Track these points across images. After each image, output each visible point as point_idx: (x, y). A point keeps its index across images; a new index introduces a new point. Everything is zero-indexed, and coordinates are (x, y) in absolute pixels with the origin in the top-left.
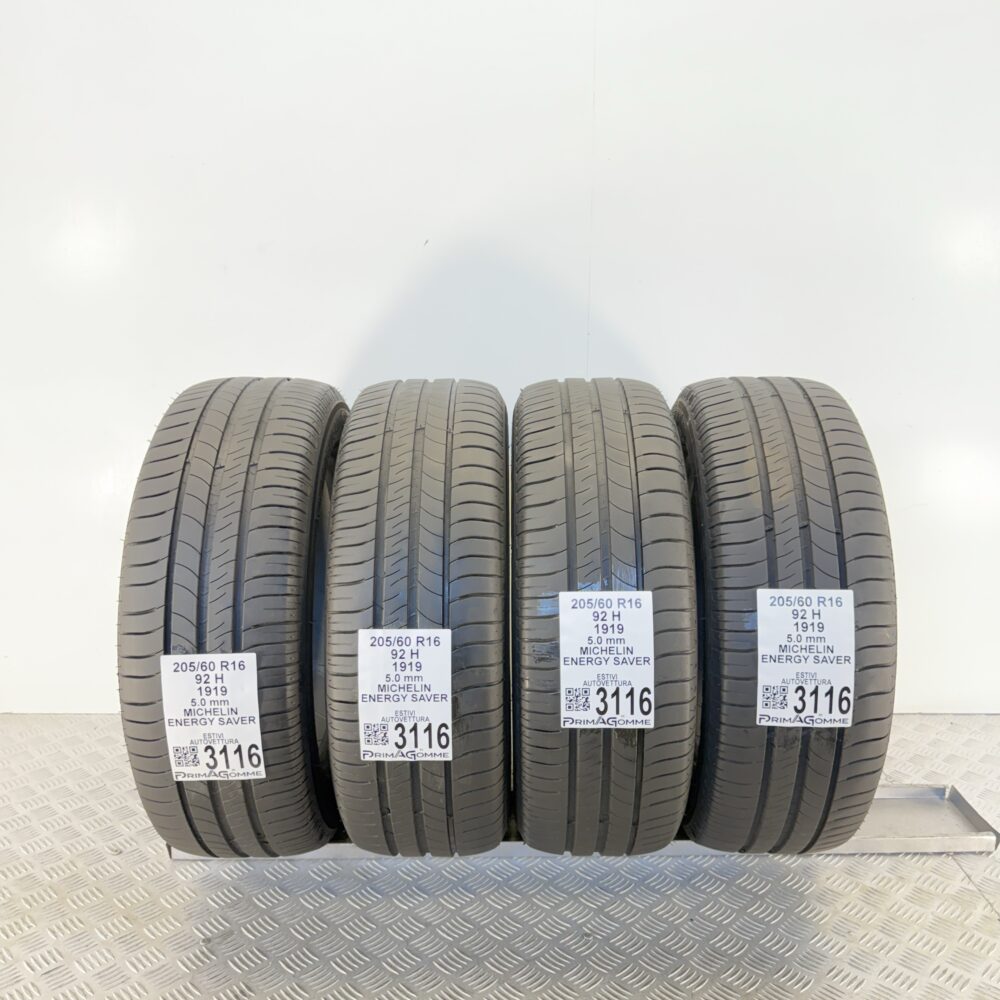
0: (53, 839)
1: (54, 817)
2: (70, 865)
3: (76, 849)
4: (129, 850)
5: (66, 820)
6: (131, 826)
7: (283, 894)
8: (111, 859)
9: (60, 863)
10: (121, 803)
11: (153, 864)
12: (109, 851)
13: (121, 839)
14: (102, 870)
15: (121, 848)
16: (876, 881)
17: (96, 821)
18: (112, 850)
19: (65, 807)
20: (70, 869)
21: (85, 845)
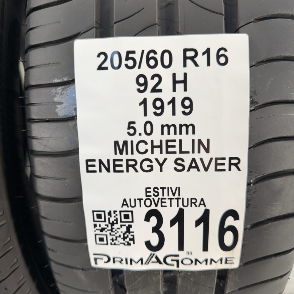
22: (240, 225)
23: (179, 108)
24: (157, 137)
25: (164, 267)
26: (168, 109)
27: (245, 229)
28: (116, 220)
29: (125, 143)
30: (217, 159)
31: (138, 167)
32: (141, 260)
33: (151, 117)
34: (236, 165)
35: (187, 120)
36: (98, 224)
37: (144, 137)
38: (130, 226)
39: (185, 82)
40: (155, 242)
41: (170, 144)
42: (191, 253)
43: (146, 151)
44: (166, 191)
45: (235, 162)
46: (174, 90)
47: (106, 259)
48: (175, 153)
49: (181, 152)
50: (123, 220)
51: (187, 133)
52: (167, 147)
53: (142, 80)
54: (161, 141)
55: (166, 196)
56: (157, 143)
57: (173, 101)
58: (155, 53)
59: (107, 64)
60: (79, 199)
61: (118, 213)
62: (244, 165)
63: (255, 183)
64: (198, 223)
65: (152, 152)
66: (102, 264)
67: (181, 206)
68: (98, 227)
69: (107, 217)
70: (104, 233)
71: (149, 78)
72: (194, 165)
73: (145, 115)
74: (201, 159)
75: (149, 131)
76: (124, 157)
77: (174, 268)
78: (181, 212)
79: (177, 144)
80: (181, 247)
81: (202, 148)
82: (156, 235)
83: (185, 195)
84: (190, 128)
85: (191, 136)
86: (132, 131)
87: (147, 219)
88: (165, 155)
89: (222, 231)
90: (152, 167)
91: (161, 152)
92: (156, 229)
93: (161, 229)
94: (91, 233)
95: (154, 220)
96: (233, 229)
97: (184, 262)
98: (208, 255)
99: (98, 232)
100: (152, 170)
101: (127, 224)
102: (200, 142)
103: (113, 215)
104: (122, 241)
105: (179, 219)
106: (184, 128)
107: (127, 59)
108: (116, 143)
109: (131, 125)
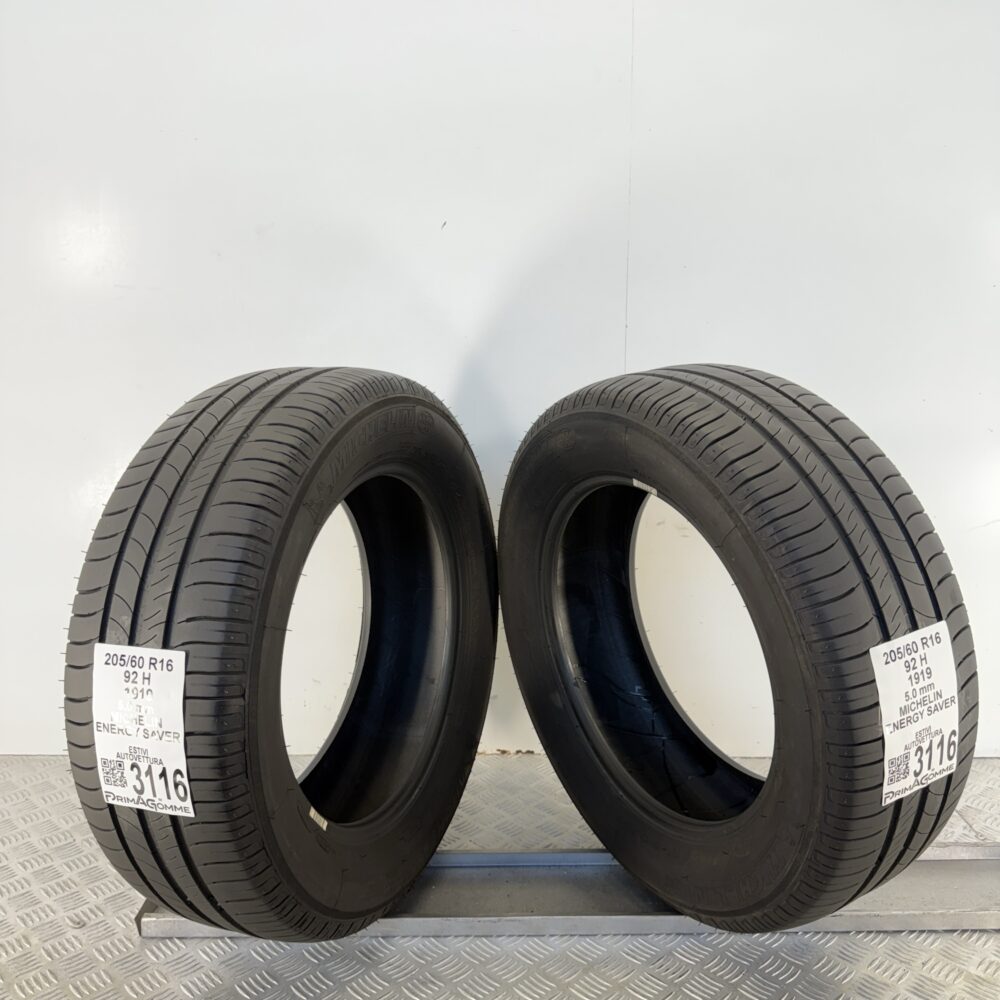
0: (7, 908)
1: (12, 880)
2: (23, 941)
3: (32, 921)
4: (92, 923)
5: (25, 884)
6: (99, 892)
7: (271, 980)
8: (71, 933)
9: (11, 938)
10: (90, 862)
11: (120, 940)
12: (71, 924)
13: (85, 908)
14: (60, 948)
15: (85, 919)
16: (983, 967)
17: (58, 884)
18: (74, 922)
19: (25, 868)
20: (21, 947)
21: (43, 915)
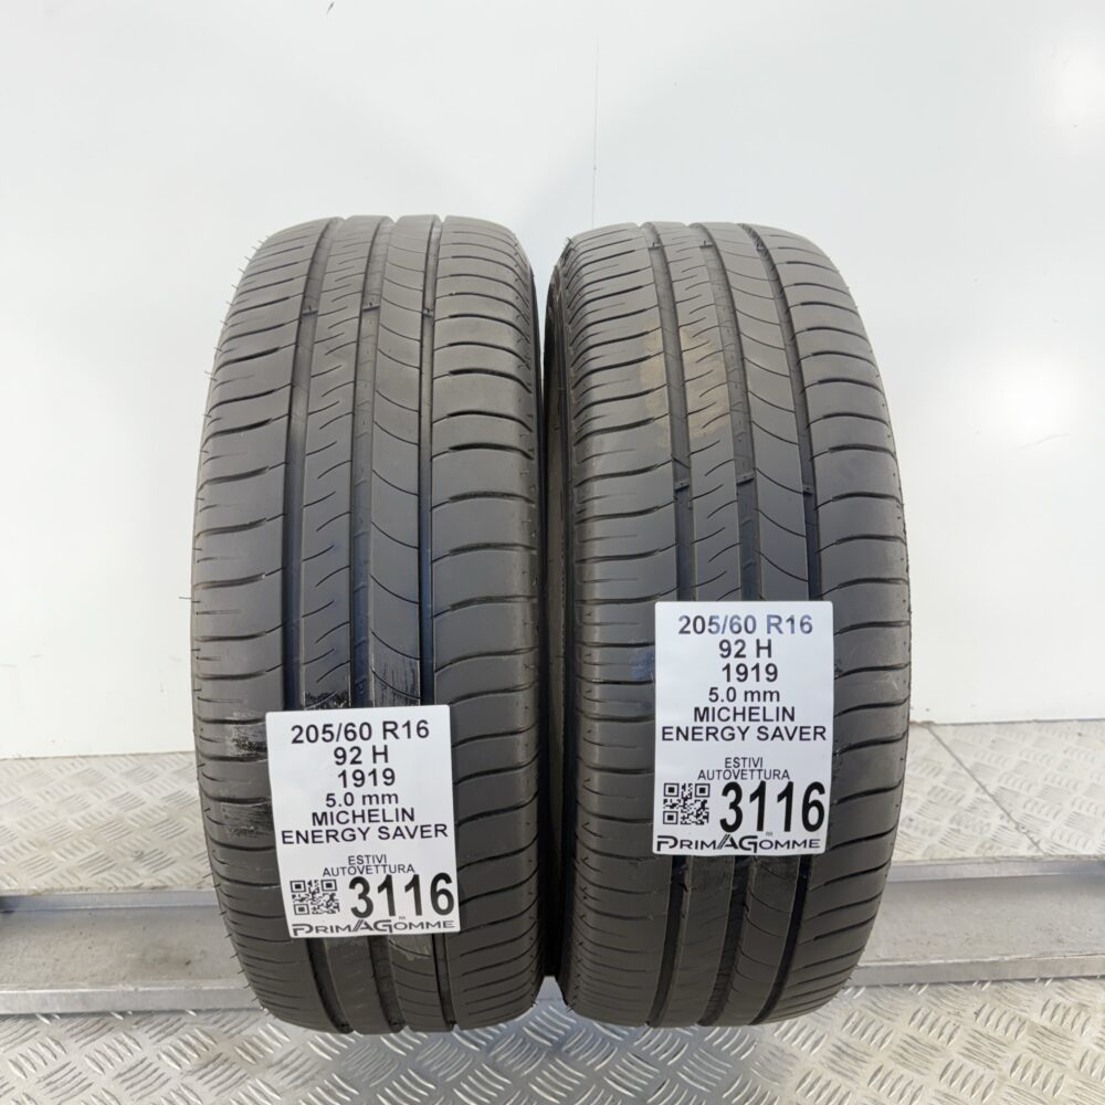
22: (825, 800)
23: (763, 674)
24: (740, 704)
25: (740, 852)
26: (752, 674)
27: (831, 805)
28: (691, 794)
29: (706, 709)
30: (802, 728)
31: (718, 735)
32: (714, 842)
33: (734, 683)
34: (821, 734)
35: (772, 687)
36: (669, 799)
37: (726, 704)
38: (705, 802)
39: (769, 648)
40: (731, 821)
41: (753, 711)
42: (771, 834)
43: (728, 718)
44: (747, 761)
45: (819, 732)
46: (758, 655)
47: (672, 842)
48: (758, 720)
49: (765, 720)
50: (698, 794)
51: (771, 700)
52: (751, 714)
53: (725, 646)
54: (744, 708)
55: (747, 767)
56: (739, 710)
57: (757, 667)
58: (739, 618)
59: (690, 628)
60: (650, 769)
61: (693, 786)
62: (829, 734)
63: (842, 752)
64: (780, 798)
65: (735, 720)
66: (666, 850)
67: (763, 778)
68: (669, 803)
69: (681, 790)
70: (675, 809)
71: (732, 643)
72: (777, 734)
73: (729, 680)
74: (786, 728)
75: (731, 697)
76: (705, 724)
77: (751, 853)
78: (763, 785)
79: (761, 711)
80: (760, 827)
81: (786, 716)
82: (733, 812)
83: (768, 766)
84: (775, 696)
85: (775, 703)
86: (714, 697)
87: (725, 793)
88: (747, 723)
89: (806, 806)
90: (733, 735)
91: (744, 719)
92: (734, 806)
93: (740, 805)
94: (659, 809)
95: (732, 794)
96: (818, 804)
97: (763, 845)
98: (790, 836)
99: (668, 809)
100: (733, 738)
101: (702, 799)
102: (785, 710)
103: (687, 788)
104: (694, 819)
105: (760, 793)
106: (768, 695)
107: (711, 623)
108: (697, 709)
109: (712, 691)
